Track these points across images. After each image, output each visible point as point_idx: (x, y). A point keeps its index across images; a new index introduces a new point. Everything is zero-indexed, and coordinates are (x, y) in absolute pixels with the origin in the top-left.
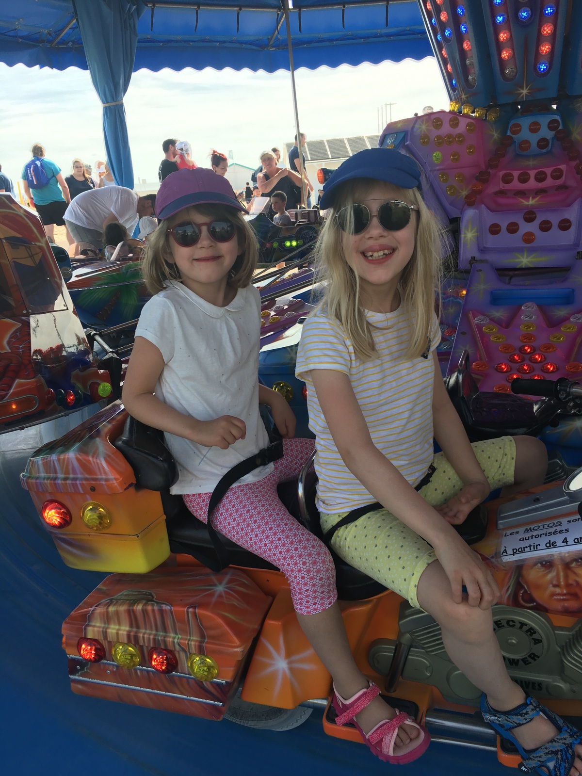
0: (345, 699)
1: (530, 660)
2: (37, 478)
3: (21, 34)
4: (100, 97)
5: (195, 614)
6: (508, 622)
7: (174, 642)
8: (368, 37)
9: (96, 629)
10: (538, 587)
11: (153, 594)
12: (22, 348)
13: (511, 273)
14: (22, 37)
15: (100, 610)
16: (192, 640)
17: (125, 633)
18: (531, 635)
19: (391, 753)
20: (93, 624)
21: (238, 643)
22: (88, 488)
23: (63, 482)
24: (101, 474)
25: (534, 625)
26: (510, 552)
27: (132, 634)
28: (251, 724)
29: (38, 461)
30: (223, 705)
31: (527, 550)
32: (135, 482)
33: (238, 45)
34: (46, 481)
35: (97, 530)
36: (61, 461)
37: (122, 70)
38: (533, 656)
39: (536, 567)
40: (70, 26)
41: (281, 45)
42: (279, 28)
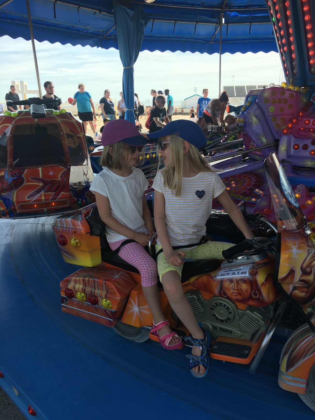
0: (156, 324)
1: (228, 320)
2: (57, 226)
3: (90, 31)
4: (122, 63)
5: (105, 283)
6: (220, 303)
7: (97, 293)
8: (264, 39)
9: (71, 285)
10: (228, 289)
11: (93, 275)
12: (66, 179)
13: (303, 169)
14: (90, 33)
15: (74, 278)
16: (104, 293)
17: (81, 288)
18: (228, 310)
19: (168, 345)
20: (71, 283)
21: (119, 295)
22: (73, 232)
23: (65, 228)
24: (78, 227)
25: (229, 306)
26: (220, 275)
27: (83, 288)
28: (127, 338)
29: (58, 221)
30: (113, 321)
31: (225, 275)
32: (90, 232)
33: (194, 40)
34: (60, 228)
35: (75, 248)
36: (66, 221)
37: (135, 51)
38: (229, 319)
39: (227, 281)
40: (113, 29)
41: (217, 41)
42: (216, 33)
